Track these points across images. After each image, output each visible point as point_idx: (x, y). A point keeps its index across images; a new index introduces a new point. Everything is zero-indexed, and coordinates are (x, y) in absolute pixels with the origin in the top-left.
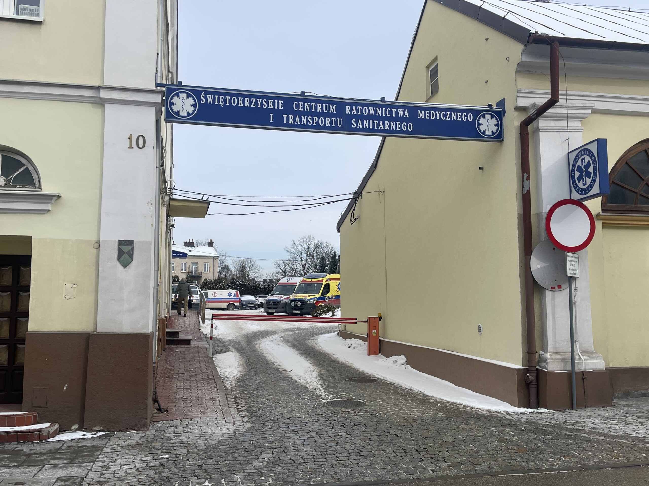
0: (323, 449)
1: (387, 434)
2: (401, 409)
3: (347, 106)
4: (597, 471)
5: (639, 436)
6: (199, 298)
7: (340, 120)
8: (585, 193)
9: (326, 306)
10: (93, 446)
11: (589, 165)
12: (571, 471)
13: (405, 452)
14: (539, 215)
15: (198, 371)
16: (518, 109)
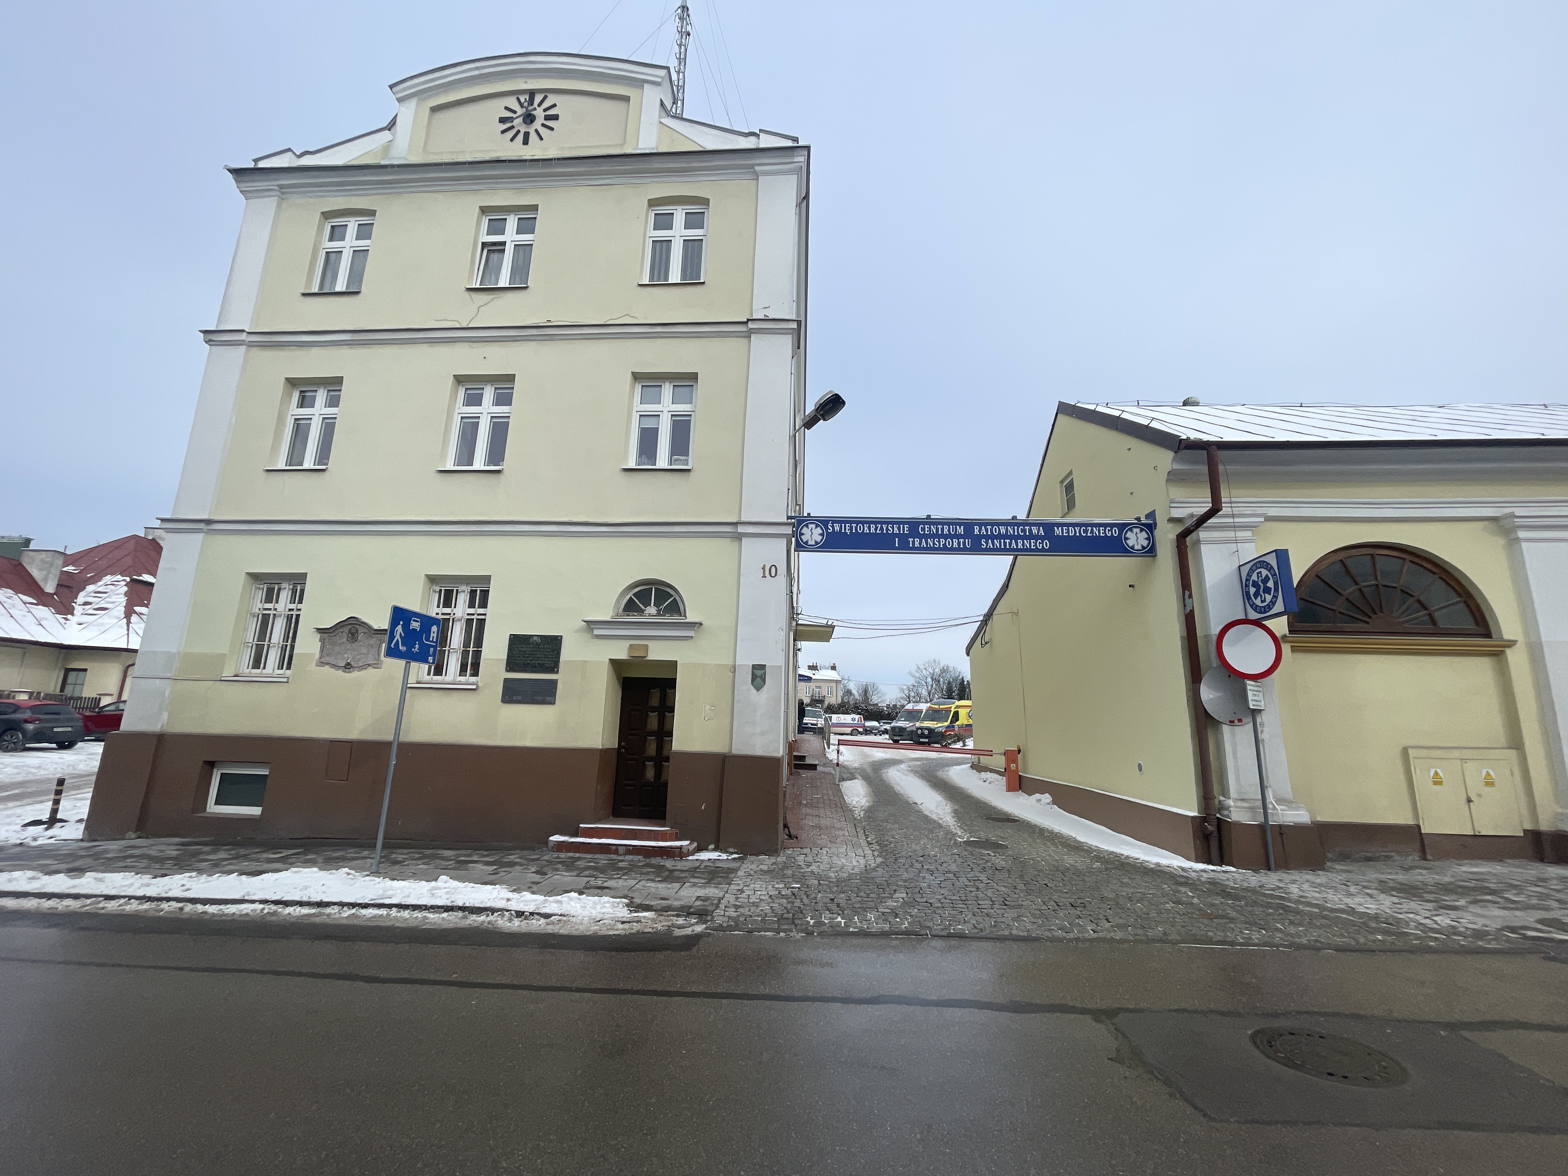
0: (962, 893)
1: (1035, 883)
2: (1050, 855)
3: (975, 527)
4: (1313, 952)
5: (1368, 911)
6: (823, 723)
7: (968, 541)
8: (1265, 612)
9: (956, 735)
10: (728, 868)
11: (1267, 579)
12: (1275, 949)
13: (1058, 905)
14: (1207, 637)
15: (826, 797)
16: (1172, 520)
